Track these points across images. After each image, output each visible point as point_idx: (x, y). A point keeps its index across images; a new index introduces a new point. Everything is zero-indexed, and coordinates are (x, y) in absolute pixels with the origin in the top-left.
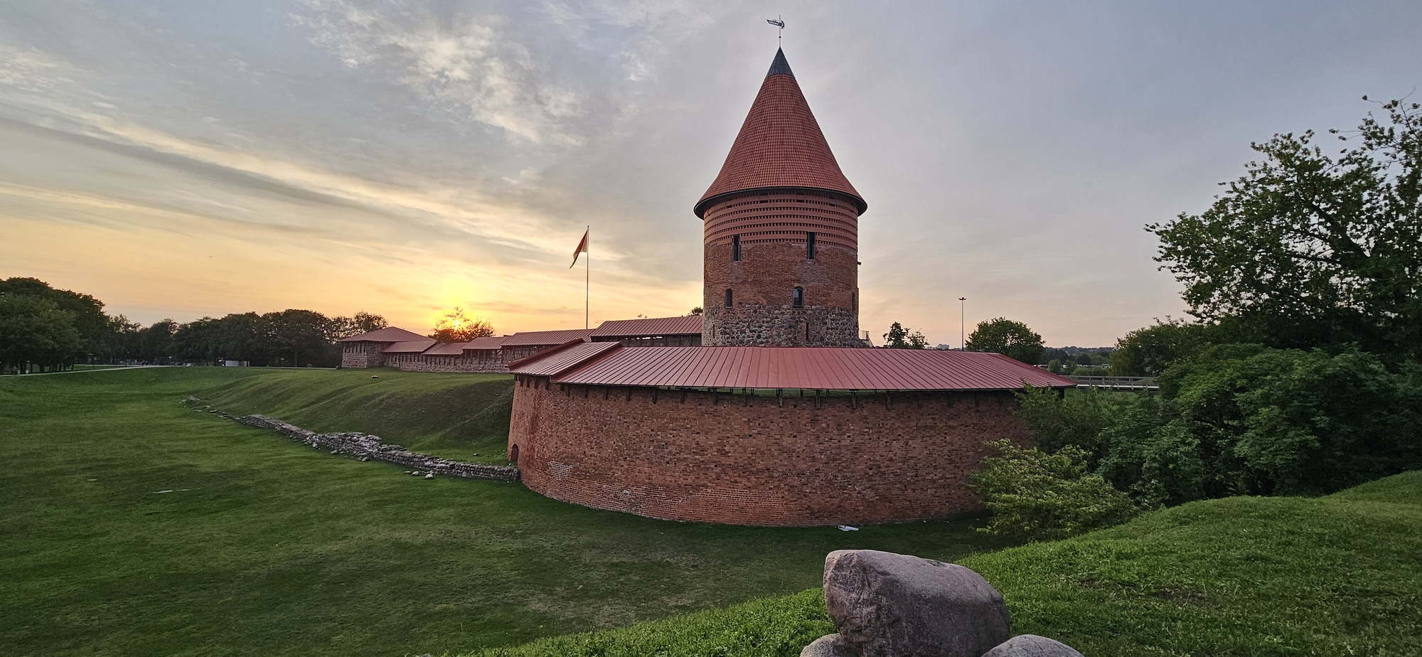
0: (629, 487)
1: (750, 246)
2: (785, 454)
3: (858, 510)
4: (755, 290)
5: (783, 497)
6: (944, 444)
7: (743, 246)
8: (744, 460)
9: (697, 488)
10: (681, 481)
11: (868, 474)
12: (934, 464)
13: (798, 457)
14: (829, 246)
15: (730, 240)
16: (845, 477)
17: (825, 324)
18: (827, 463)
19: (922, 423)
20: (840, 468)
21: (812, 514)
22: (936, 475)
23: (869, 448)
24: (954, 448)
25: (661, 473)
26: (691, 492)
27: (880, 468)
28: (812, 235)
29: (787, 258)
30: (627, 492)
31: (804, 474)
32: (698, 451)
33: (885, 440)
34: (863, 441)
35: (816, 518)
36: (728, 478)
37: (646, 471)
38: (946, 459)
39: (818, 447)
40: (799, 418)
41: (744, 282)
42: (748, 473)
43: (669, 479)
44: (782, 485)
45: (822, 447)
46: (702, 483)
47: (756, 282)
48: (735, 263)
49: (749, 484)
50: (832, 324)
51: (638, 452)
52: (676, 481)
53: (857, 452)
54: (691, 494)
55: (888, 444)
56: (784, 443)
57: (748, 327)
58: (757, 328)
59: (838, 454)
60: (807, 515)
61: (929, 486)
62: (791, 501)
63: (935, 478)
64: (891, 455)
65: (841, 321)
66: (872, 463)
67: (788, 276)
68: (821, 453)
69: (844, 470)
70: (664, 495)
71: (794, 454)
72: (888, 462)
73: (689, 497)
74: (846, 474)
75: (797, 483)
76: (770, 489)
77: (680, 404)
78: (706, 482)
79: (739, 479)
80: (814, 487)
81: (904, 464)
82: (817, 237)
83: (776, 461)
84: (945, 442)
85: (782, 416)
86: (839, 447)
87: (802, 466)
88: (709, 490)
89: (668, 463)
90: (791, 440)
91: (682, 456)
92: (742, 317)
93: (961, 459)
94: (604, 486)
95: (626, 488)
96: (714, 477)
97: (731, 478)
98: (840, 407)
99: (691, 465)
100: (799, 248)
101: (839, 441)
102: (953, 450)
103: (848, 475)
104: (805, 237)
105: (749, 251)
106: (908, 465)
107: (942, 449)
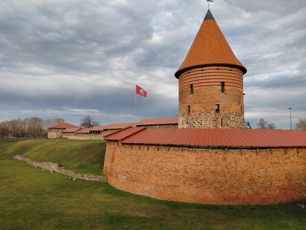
0: (149, 185)
1: (197, 88)
2: (212, 174)
3: (245, 198)
4: (199, 106)
5: (212, 192)
6: (283, 170)
7: (194, 89)
8: (195, 175)
9: (176, 187)
10: (169, 183)
11: (249, 183)
12: (279, 179)
13: (218, 175)
14: (231, 87)
15: (189, 86)
16: (239, 184)
17: (229, 119)
18: (231, 178)
19: (273, 161)
20: (236, 180)
21: (225, 199)
22: (280, 184)
23: (249, 171)
24: (288, 172)
25: (161, 180)
26: (173, 188)
27: (254, 180)
28: (223, 83)
29: (212, 93)
30: (148, 187)
31: (221, 182)
32: (176, 171)
33: (257, 168)
34: (246, 169)
35: (227, 201)
36: (188, 183)
37: (155, 179)
38: (284, 177)
39: (227, 171)
40: (218, 158)
41: (194, 103)
42: (196, 181)
43: (164, 182)
44: (211, 187)
45: (228, 171)
46: (178, 184)
47: (200, 103)
48: (191, 95)
49: (197, 186)
50: (232, 119)
51: (152, 171)
52: (167, 183)
53: (244, 173)
54: (173, 189)
55: (258, 170)
56: (212, 169)
57: (197, 120)
58: (200, 121)
59: (236, 174)
60: (222, 200)
61: (277, 189)
62: (215, 194)
63: (279, 185)
64: (259, 175)
65: (236, 118)
66: (251, 178)
67: (213, 100)
68: (228, 173)
69: (238, 181)
70: (162, 189)
71: (216, 173)
72: (258, 178)
73: (173, 190)
74: (239, 183)
75: (218, 186)
76: (206, 188)
77: (168, 152)
78: (179, 184)
79: (193, 184)
80: (225, 188)
81: (265, 179)
82: (225, 84)
83: (208, 176)
84: (284, 169)
85: (211, 157)
86: (236, 171)
87: (220, 178)
88: (181, 188)
89: (163, 176)
90: (215, 167)
91: (169, 173)
92: (194, 117)
93: (291, 177)
94: (139, 185)
95: (147, 186)
96: (183, 182)
97: (189, 183)
98: (236, 154)
99: (173, 177)
100: (218, 88)
101: (236, 168)
102: (287, 173)
103: (240, 183)
104: (220, 84)
105: (197, 90)
106: (267, 179)
107: (282, 172)
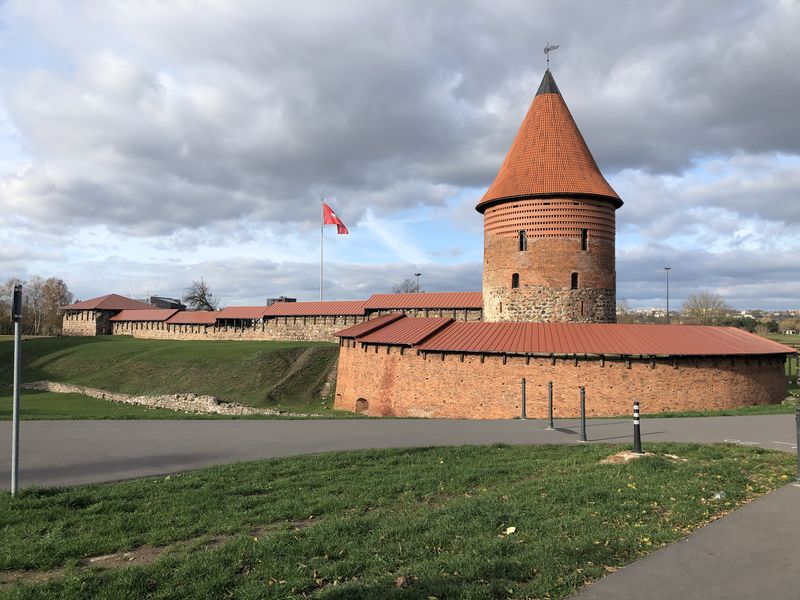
1: (535, 240)
4: (540, 275)
7: (529, 240)
14: (598, 240)
15: (517, 234)
17: (596, 302)
28: (585, 231)
29: (566, 250)
47: (540, 268)
48: (522, 253)
50: (601, 302)
51: (492, 400)
55: (675, 393)
56: (604, 392)
57: (534, 304)
58: (541, 306)
65: (607, 300)
67: (567, 264)
71: (611, 400)
77: (525, 365)
82: (589, 233)
84: (712, 391)
85: (602, 373)
92: (528, 296)
100: (576, 241)
104: (580, 233)
105: (534, 244)
